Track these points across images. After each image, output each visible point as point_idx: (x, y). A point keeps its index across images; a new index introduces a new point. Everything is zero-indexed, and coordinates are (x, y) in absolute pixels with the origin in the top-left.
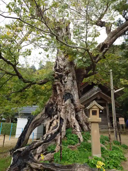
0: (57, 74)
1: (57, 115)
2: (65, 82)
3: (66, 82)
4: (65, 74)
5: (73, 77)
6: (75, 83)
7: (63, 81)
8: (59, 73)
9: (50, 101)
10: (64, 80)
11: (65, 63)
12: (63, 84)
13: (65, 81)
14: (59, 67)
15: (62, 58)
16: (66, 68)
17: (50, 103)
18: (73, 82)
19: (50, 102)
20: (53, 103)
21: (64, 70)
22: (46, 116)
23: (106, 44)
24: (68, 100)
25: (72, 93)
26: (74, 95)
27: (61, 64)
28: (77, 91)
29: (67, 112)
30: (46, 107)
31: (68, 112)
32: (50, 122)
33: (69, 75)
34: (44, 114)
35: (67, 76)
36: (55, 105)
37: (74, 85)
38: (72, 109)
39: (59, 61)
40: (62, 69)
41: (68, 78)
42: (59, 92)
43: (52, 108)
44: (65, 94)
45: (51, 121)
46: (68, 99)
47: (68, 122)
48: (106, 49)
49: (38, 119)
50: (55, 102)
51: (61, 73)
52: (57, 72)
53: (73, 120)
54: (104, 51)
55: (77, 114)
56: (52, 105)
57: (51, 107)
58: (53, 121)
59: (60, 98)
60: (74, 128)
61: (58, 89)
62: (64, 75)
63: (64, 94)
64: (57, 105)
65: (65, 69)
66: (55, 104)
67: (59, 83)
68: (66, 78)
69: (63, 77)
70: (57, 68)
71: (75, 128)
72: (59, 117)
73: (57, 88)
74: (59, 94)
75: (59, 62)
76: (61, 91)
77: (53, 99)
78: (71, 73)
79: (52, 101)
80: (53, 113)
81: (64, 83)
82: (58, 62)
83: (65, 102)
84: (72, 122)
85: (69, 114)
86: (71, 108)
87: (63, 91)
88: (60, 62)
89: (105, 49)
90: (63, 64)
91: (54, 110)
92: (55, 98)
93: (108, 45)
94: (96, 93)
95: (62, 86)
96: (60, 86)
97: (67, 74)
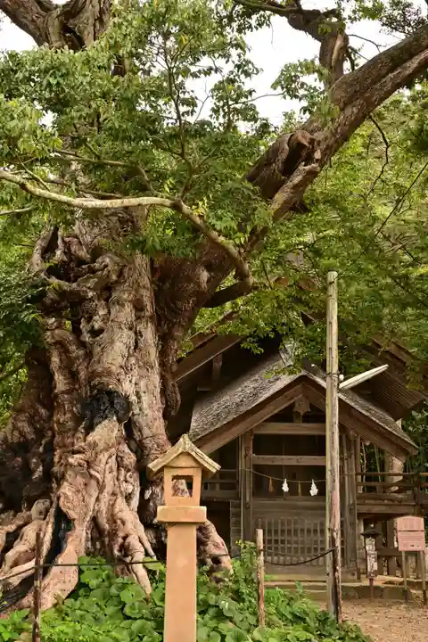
1: (50, 498)
2: (96, 333)
3: (101, 331)
4: (94, 290)
5: (139, 308)
6: (149, 334)
7: (83, 326)
8: (65, 285)
9: (14, 428)
10: (89, 319)
11: (96, 230)
12: (82, 345)
13: (96, 327)
14: (69, 249)
16: (100, 260)
17: (14, 438)
18: (138, 334)
19: (16, 433)
20: (31, 436)
21: (93, 271)
23: (305, 142)
24: (106, 423)
25: (127, 388)
26: (139, 398)
27: (76, 237)
29: (94, 484)
31: (100, 486)
32: (8, 534)
33: (115, 295)
35: (107, 300)
36: (41, 449)
37: (141, 345)
40: (81, 262)
41: (109, 313)
42: (61, 382)
43: (26, 464)
44: (91, 392)
45: (11, 528)
46: (105, 418)
48: (307, 168)
50: (40, 433)
51: (74, 285)
52: (54, 279)
53: (119, 522)
54: (297, 179)
55: (148, 495)
57: (18, 460)
58: (20, 528)
61: (60, 367)
62: (90, 294)
63: (86, 392)
64: (50, 448)
65: (97, 265)
66: (43, 442)
67: (65, 335)
68: (102, 311)
69: (87, 305)
70: (59, 255)
71: (127, 560)
72: (52, 511)
73: (55, 359)
74: (63, 392)
76: (73, 376)
77: (32, 419)
78: (125, 287)
79: (27, 429)
80: (26, 491)
81: (87, 338)
83: (87, 434)
84: (114, 530)
85: (105, 495)
86: (118, 465)
87: (82, 375)
89: (302, 167)
90: (88, 238)
91: (32, 472)
92: (43, 411)
93: (313, 151)
94: (286, 380)
95: (81, 352)
96: (67, 351)
97: (106, 290)
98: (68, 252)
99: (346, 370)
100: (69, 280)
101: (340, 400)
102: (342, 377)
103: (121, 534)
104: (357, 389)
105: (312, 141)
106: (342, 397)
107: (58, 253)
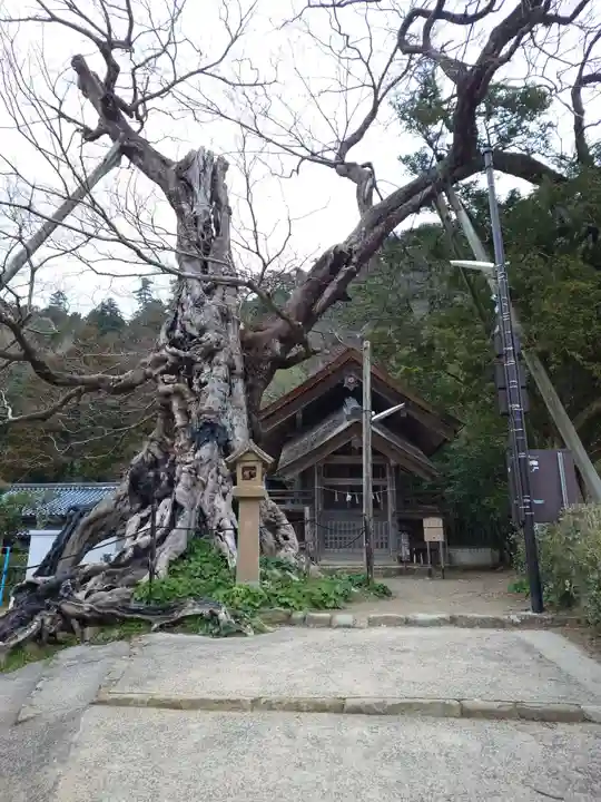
0: (173, 354)
1: (171, 496)
2: (202, 385)
3: (206, 383)
4: (200, 355)
5: (232, 368)
6: (239, 386)
7: (195, 381)
8: (182, 353)
9: (149, 451)
10: (197, 378)
11: (202, 315)
12: (194, 393)
13: (203, 380)
15: (193, 299)
16: (205, 335)
17: (148, 458)
18: (232, 386)
19: (150, 455)
20: (160, 457)
21: (200, 343)
22: (132, 504)
23: (345, 251)
24: (208, 445)
25: (224, 422)
26: (233, 429)
27: (189, 320)
28: (245, 417)
29: (199, 485)
30: (132, 472)
31: (204, 486)
32: (142, 518)
33: (215, 359)
34: (125, 496)
35: (210, 362)
36: (167, 466)
37: (234, 393)
38: (220, 477)
39: (184, 307)
40: (192, 337)
41: (211, 371)
42: (179, 420)
43: (157, 477)
44: (200, 425)
45: (145, 514)
46: (208, 441)
47: (203, 518)
48: (347, 268)
49: (105, 515)
50: (167, 454)
51: (188, 353)
52: (174, 350)
53: (217, 510)
54: (341, 276)
56: (155, 464)
57: (151, 474)
59: (182, 441)
60: (216, 534)
61: (179, 410)
62: (199, 359)
63: (196, 425)
64: (173, 464)
65: (203, 338)
66: (168, 461)
67: (183, 387)
68: (207, 370)
69: (197, 367)
70: (178, 333)
71: (221, 534)
73: (175, 404)
74: (181, 426)
75: (183, 310)
76: (187, 414)
77: (161, 445)
78: (222, 353)
79: (157, 452)
80: (157, 492)
81: (196, 388)
82: (180, 311)
83: (195, 452)
84: (214, 516)
85: (207, 492)
86: (218, 472)
87: (194, 415)
88: (188, 313)
89: (344, 268)
90: (197, 321)
91: (160, 481)
92: (168, 440)
93: (351, 257)
94: (346, 424)
95: (192, 399)
96: (183, 399)
97: (210, 354)
98: (184, 330)
99: (377, 408)
100: (184, 350)
101: (373, 431)
102: (373, 413)
103: (218, 518)
104: (385, 422)
105: (350, 250)
106: (375, 429)
107: (178, 331)
